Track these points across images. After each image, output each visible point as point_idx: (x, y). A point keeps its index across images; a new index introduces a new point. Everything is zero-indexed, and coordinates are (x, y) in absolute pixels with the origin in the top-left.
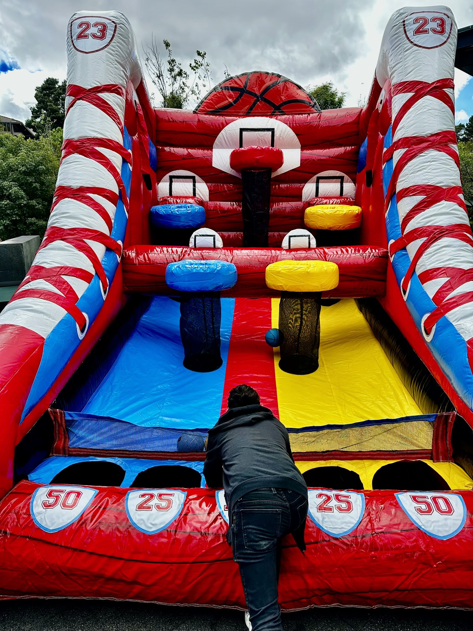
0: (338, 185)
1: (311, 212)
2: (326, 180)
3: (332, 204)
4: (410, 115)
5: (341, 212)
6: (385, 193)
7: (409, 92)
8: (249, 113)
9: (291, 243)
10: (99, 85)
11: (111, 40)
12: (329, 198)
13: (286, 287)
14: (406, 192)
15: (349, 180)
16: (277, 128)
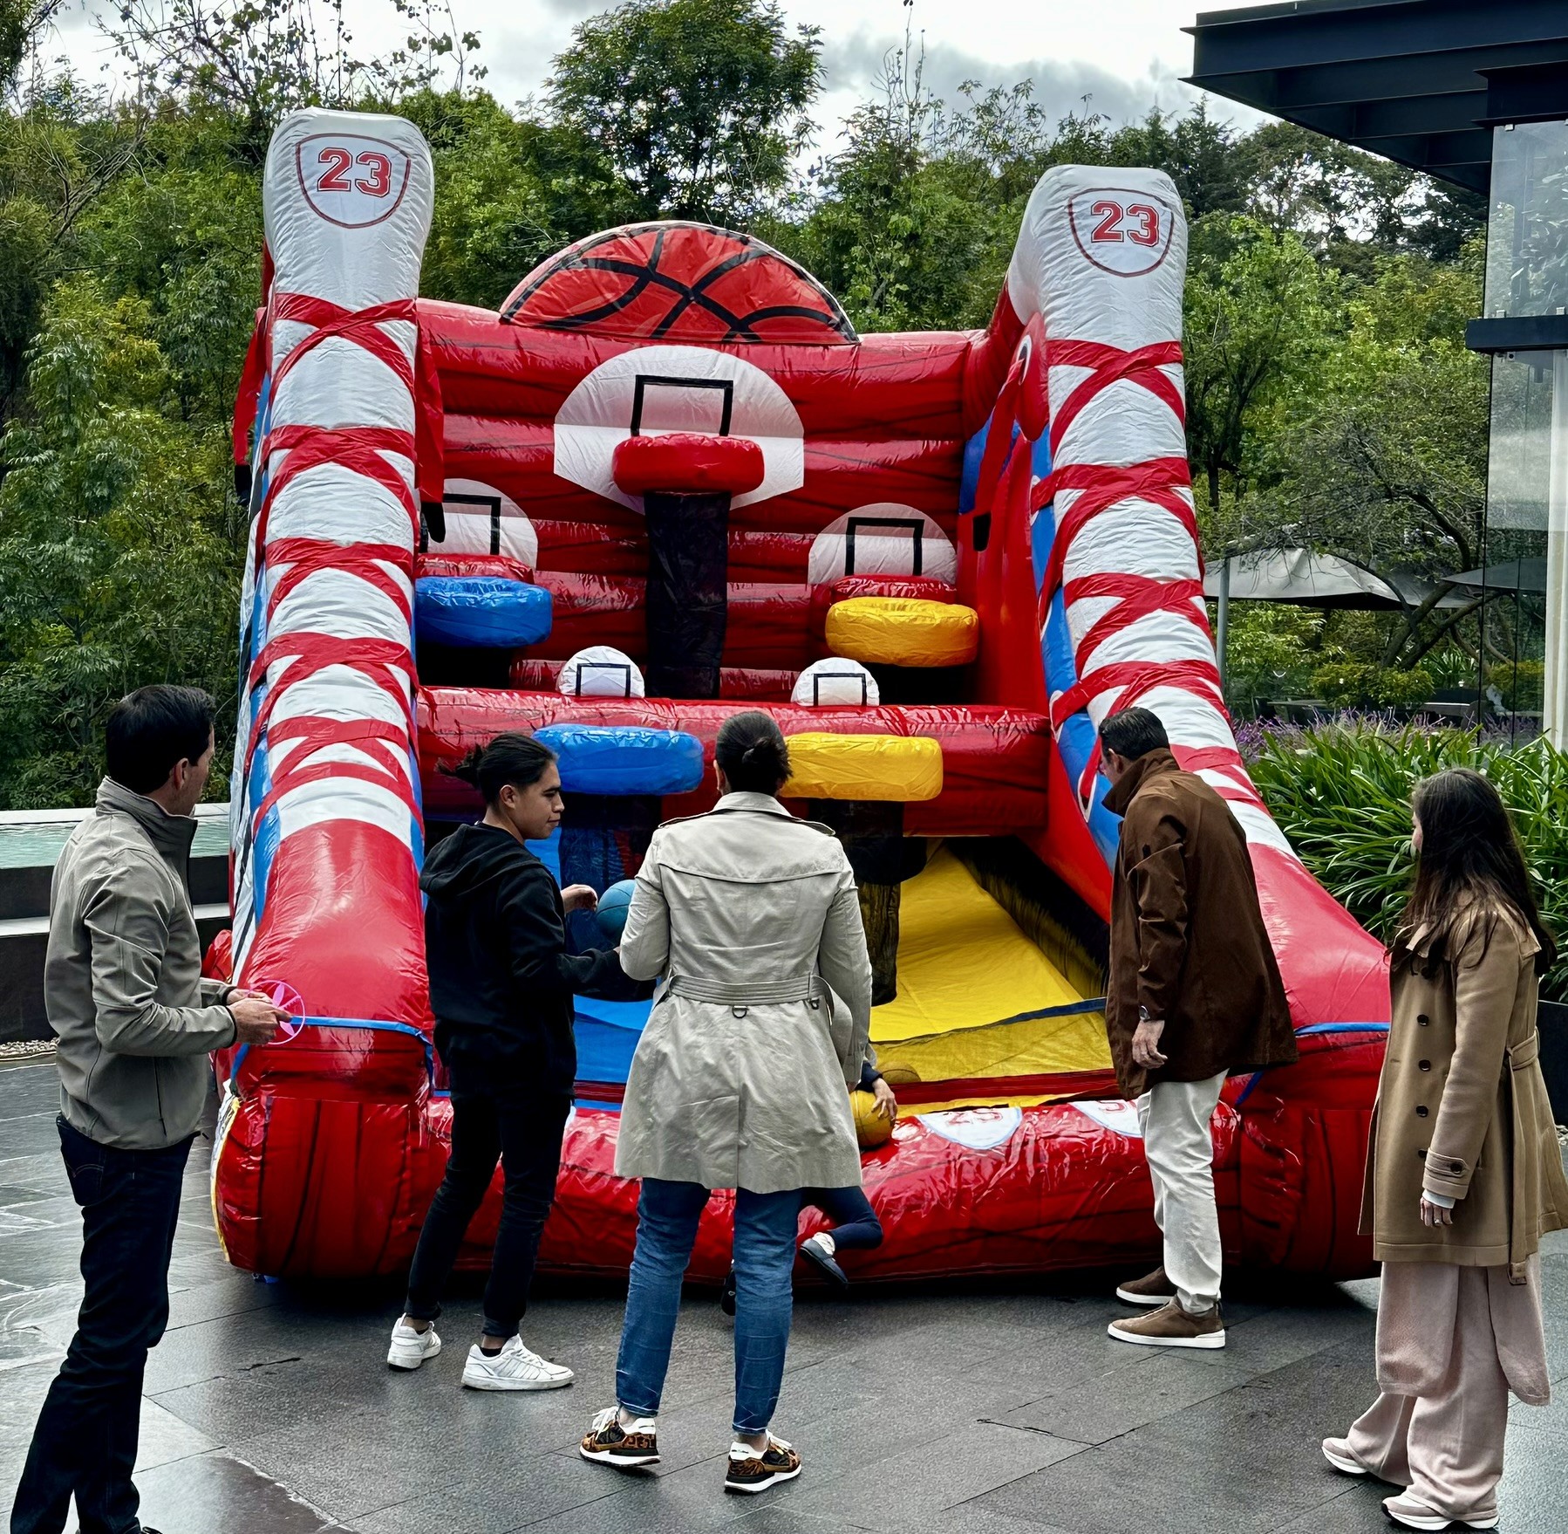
0: (909, 543)
1: (849, 617)
2: (874, 528)
3: (898, 595)
4: (1087, 417)
5: (928, 621)
6: (1039, 585)
7: (1086, 365)
8: (663, 333)
9: (820, 692)
10: (379, 303)
11: (400, 198)
12: (892, 579)
13: (829, 787)
14: (1084, 587)
15: (937, 533)
16: (741, 381)
